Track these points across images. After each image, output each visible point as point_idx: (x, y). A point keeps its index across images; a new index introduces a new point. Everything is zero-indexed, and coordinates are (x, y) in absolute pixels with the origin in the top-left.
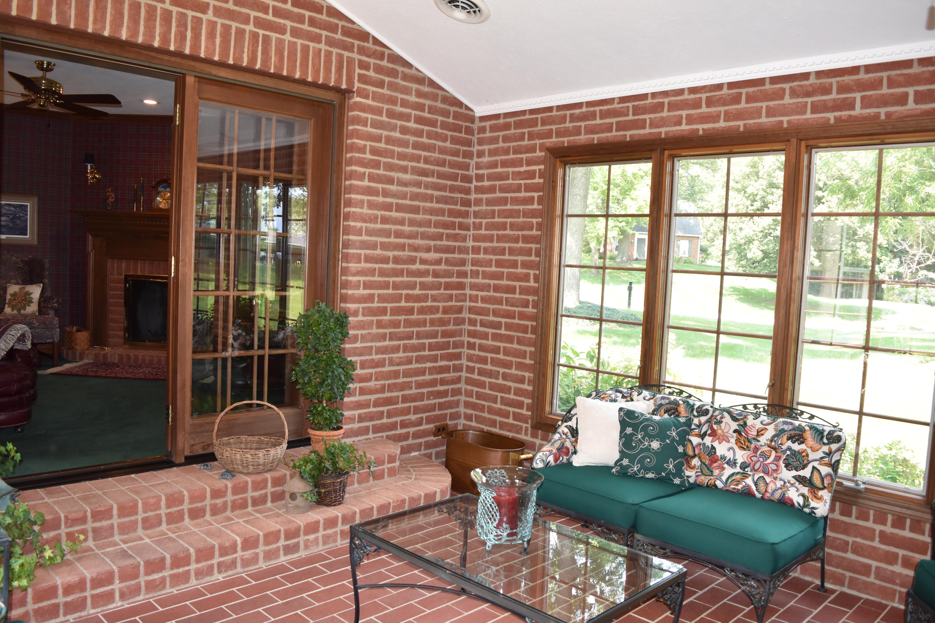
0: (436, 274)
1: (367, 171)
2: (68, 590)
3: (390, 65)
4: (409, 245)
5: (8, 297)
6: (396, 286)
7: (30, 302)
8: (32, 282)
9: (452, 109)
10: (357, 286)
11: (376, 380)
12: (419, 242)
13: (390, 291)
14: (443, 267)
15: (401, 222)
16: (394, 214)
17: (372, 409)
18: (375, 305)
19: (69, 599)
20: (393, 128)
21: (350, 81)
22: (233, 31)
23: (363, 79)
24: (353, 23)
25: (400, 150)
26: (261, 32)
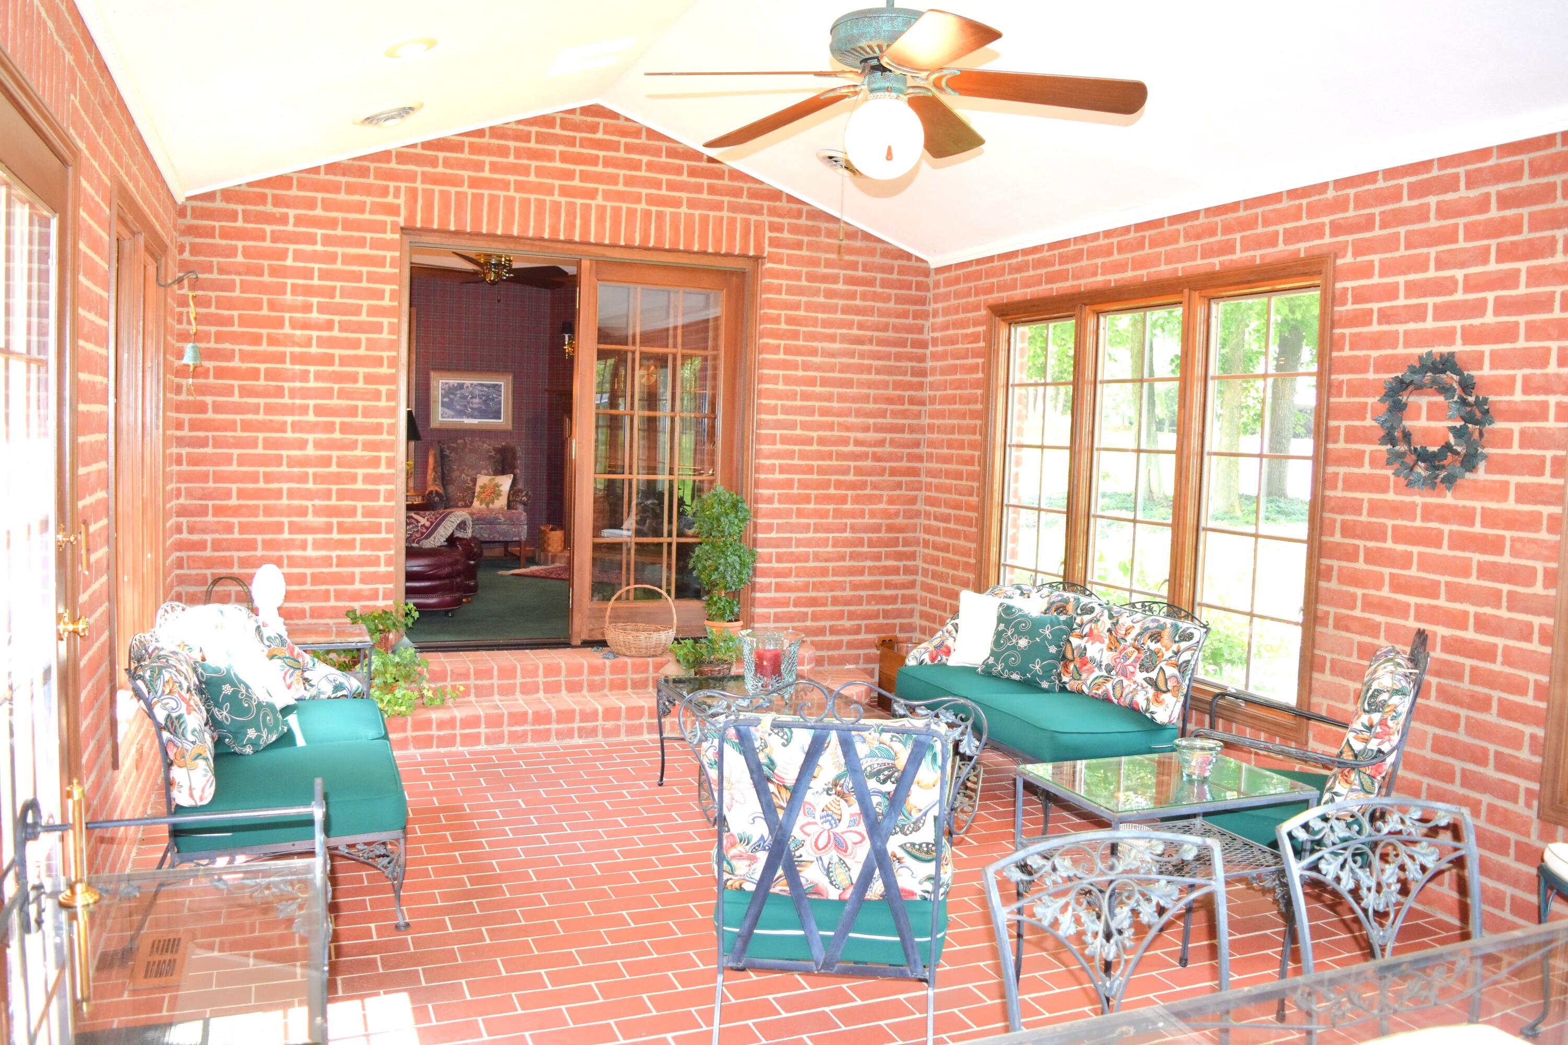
0: (876, 458)
1: (782, 343)
2: (442, 725)
3: (810, 223)
4: (839, 424)
5: (478, 489)
6: (821, 471)
7: (499, 495)
8: (503, 473)
9: (897, 263)
10: (771, 469)
11: (797, 576)
12: (853, 420)
13: (815, 477)
14: (888, 449)
15: (829, 398)
16: (818, 389)
17: (792, 609)
18: (795, 491)
19: (442, 733)
20: (816, 293)
21: (759, 245)
22: (624, 213)
23: (774, 242)
24: (761, 183)
25: (825, 316)
26: (654, 209)
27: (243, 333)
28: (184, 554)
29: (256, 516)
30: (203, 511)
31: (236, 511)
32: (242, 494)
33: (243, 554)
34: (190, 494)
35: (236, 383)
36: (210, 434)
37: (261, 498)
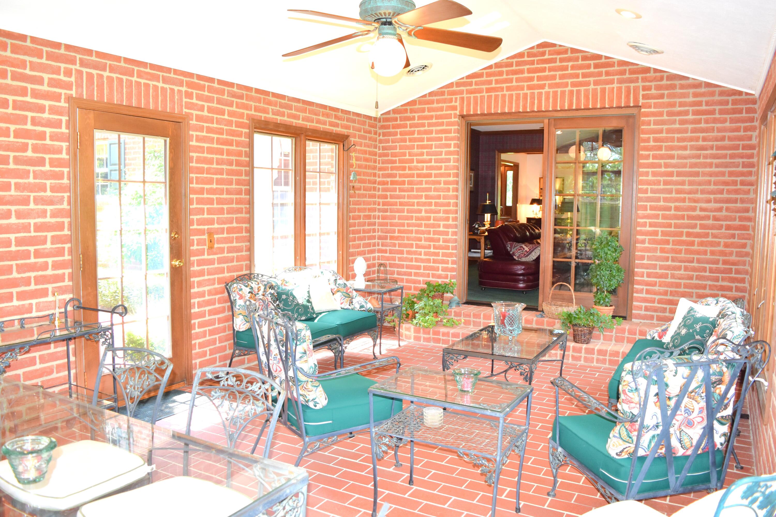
0: (715, 218)
1: (651, 153)
2: (444, 334)
3: (669, 83)
4: (689, 198)
6: (676, 226)
9: (730, 98)
10: (644, 225)
11: (660, 286)
12: (699, 196)
13: (673, 229)
14: (724, 213)
15: (683, 183)
16: (675, 178)
17: (656, 305)
18: (659, 237)
19: (444, 338)
20: (674, 122)
21: (636, 99)
22: (559, 93)
23: (644, 97)
24: (637, 65)
25: (679, 135)
26: (575, 89)
27: (400, 166)
28: (380, 254)
29: (404, 240)
30: (386, 238)
31: (397, 238)
32: (399, 231)
33: (399, 256)
34: (382, 231)
35: (397, 186)
36: (389, 207)
37: (406, 233)
